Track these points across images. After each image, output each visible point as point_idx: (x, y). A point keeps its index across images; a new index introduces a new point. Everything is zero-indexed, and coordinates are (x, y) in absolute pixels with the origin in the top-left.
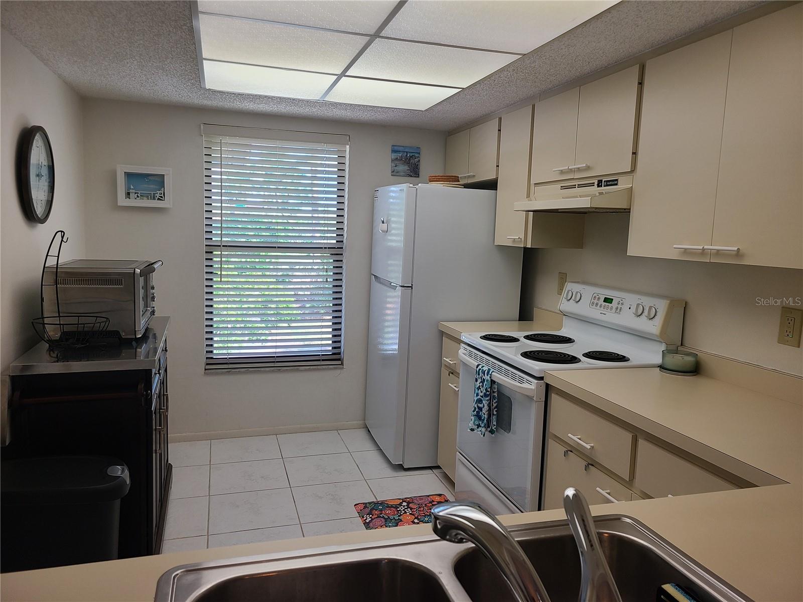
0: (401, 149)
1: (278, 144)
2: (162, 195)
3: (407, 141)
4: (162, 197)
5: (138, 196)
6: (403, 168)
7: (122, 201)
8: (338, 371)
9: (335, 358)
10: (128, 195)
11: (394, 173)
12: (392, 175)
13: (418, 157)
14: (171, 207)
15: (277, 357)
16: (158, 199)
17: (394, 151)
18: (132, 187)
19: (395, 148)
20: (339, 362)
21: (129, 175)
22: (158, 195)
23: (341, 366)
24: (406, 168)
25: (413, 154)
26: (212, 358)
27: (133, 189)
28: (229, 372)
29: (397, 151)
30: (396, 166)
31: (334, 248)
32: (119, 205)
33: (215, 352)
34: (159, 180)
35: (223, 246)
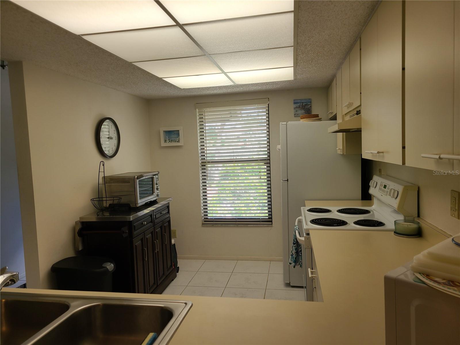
0: (299, 101)
1: (232, 108)
2: (179, 140)
3: (303, 96)
4: (179, 141)
5: (170, 141)
6: (301, 112)
7: (163, 144)
8: (270, 228)
9: (269, 221)
10: (165, 141)
11: (296, 115)
12: (295, 117)
13: (310, 104)
14: (183, 145)
15: (238, 219)
16: (178, 142)
17: (295, 103)
18: (167, 137)
19: (296, 101)
20: (271, 223)
21: (166, 132)
22: (177, 140)
23: (271, 225)
24: (303, 111)
25: (307, 103)
26: (207, 218)
27: (167, 138)
28: (213, 226)
29: (297, 103)
30: (296, 111)
31: (266, 160)
32: (162, 146)
33: (209, 215)
34: (177, 133)
35: (208, 162)
